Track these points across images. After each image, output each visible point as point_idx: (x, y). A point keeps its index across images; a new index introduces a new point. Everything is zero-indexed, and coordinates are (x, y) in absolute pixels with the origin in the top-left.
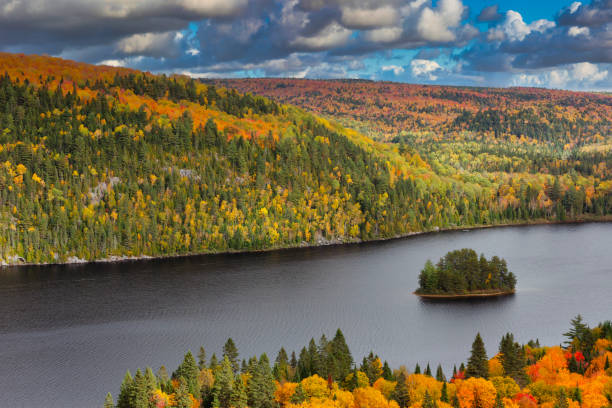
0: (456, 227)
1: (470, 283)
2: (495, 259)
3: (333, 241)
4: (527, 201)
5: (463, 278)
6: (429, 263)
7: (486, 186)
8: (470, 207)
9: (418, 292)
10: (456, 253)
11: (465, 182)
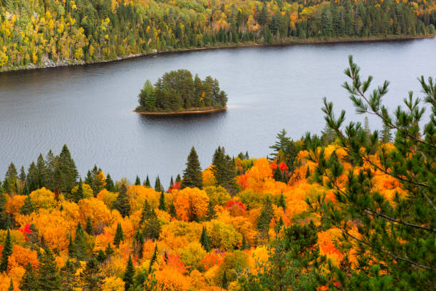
0: (173, 50)
1: (185, 101)
2: (209, 79)
3: (58, 63)
4: (237, 25)
5: (179, 97)
6: (148, 83)
7: (201, 12)
8: (186, 31)
9: (138, 110)
10: (173, 74)
11: (181, 8)
